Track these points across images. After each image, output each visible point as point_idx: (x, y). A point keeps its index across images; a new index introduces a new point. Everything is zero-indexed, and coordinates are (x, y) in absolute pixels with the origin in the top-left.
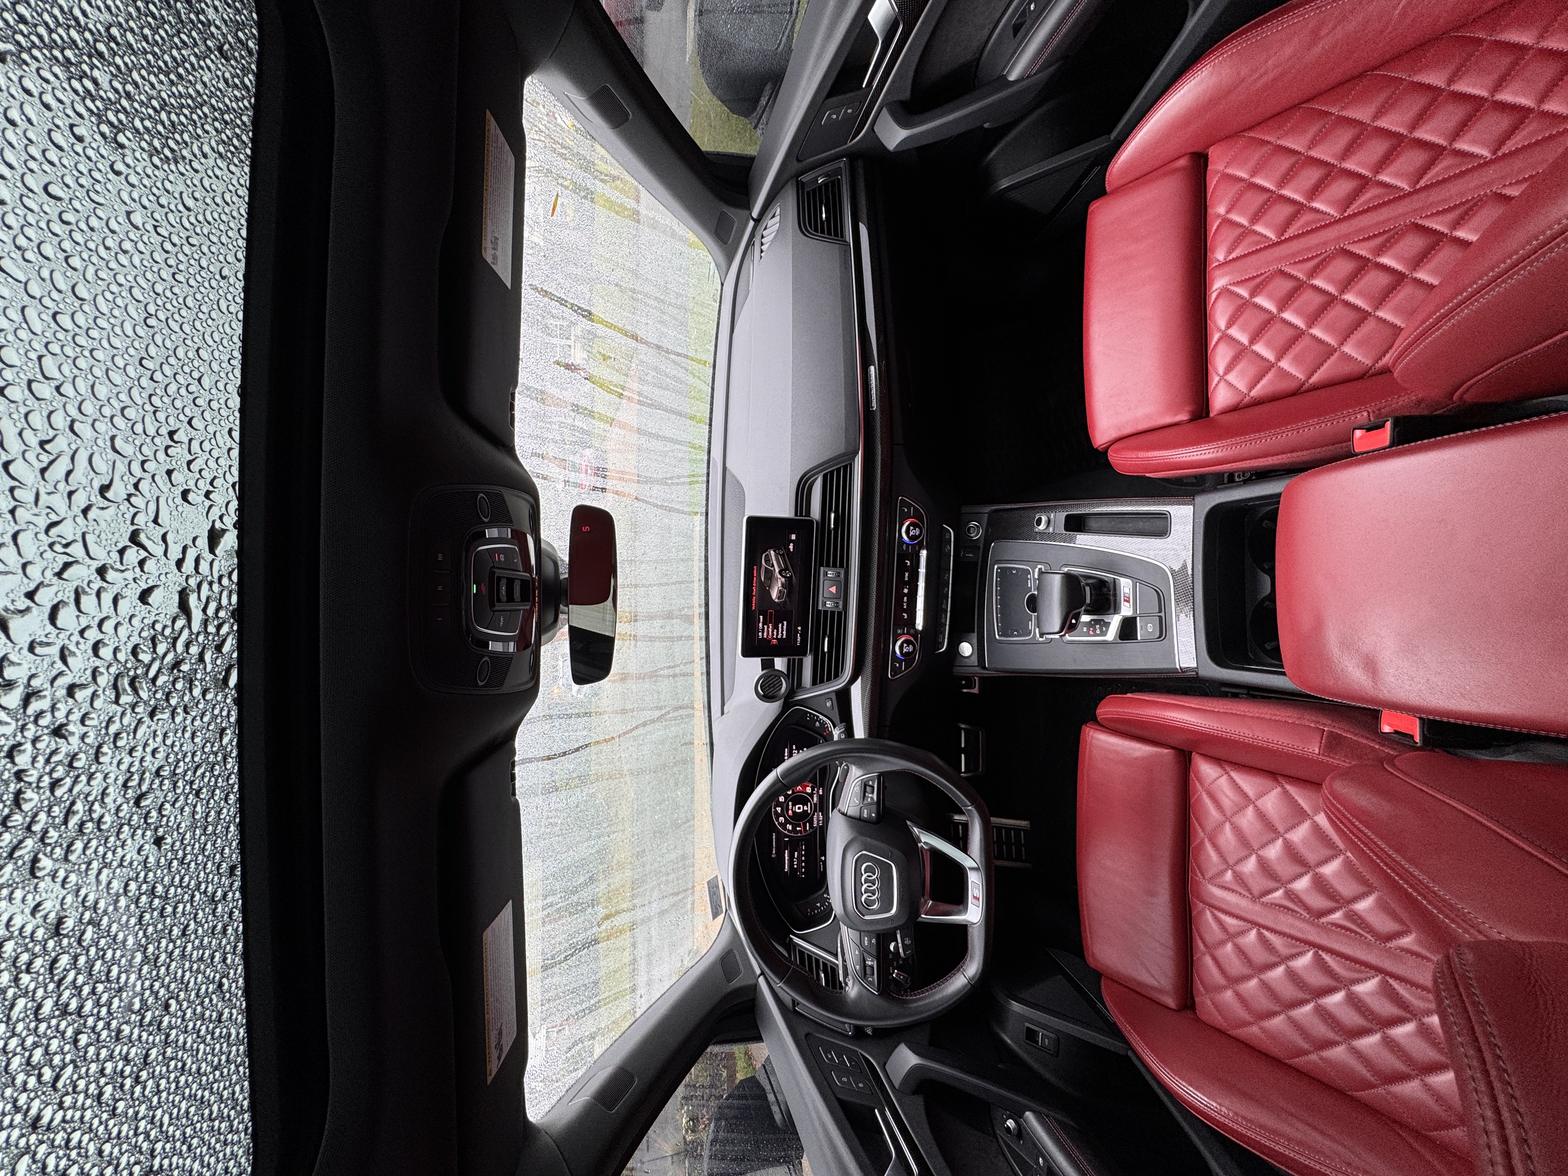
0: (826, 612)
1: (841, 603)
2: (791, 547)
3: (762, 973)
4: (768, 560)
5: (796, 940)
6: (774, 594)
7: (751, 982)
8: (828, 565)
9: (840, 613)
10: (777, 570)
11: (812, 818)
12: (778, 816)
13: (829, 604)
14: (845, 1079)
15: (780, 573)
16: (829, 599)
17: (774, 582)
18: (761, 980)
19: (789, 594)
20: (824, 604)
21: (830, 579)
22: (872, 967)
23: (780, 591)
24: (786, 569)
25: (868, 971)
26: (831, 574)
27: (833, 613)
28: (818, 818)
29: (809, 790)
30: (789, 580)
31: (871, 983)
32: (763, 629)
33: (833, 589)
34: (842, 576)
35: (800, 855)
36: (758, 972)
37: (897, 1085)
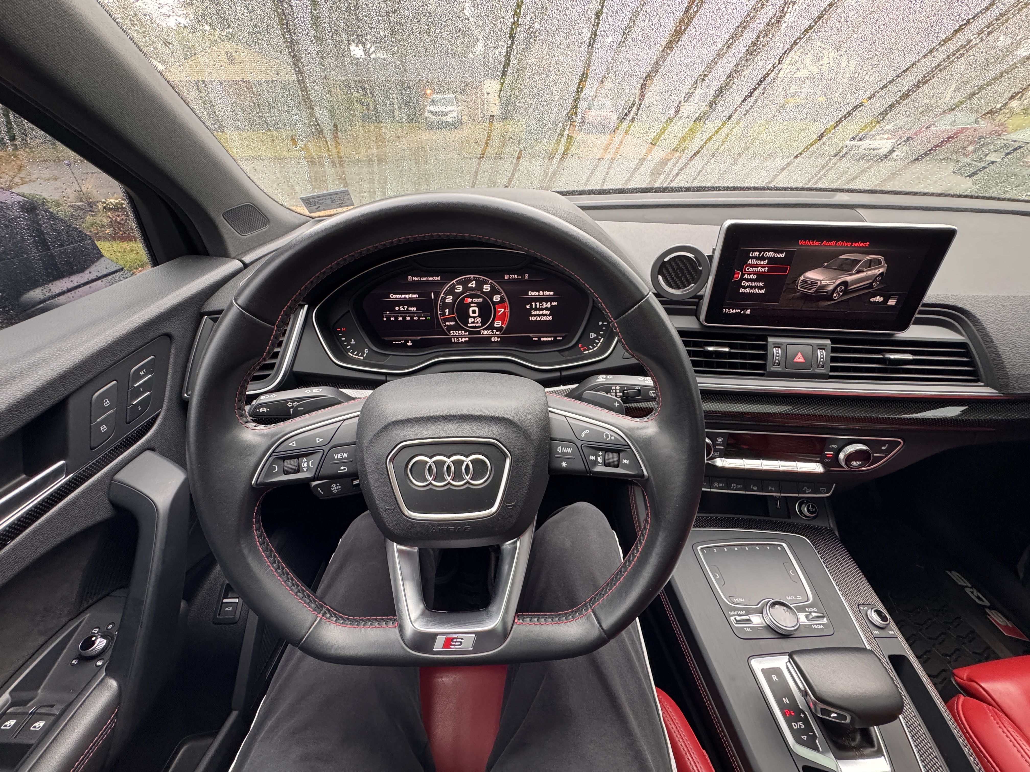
0: (765, 347)
1: (778, 369)
2: (879, 299)
3: (246, 266)
4: (870, 264)
5: (303, 313)
6: (811, 275)
7: (231, 249)
8: (833, 350)
9: (763, 367)
10: (849, 278)
11: (462, 329)
12: (465, 283)
13: (777, 352)
14: (107, 403)
15: (845, 283)
16: (785, 352)
17: (832, 274)
18: (236, 265)
19: (806, 297)
20: (778, 346)
21: (814, 353)
22: (298, 470)
23: (814, 283)
24: (846, 292)
25: (291, 464)
26: (821, 354)
27: (763, 357)
28: (461, 336)
29: (498, 324)
30: (829, 296)
31: (270, 472)
32: (763, 258)
33: (799, 359)
34: (818, 371)
35: (412, 314)
36: (248, 259)
37: (120, 476)
